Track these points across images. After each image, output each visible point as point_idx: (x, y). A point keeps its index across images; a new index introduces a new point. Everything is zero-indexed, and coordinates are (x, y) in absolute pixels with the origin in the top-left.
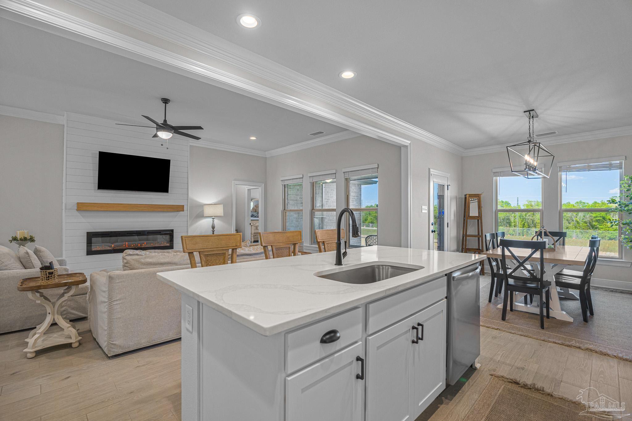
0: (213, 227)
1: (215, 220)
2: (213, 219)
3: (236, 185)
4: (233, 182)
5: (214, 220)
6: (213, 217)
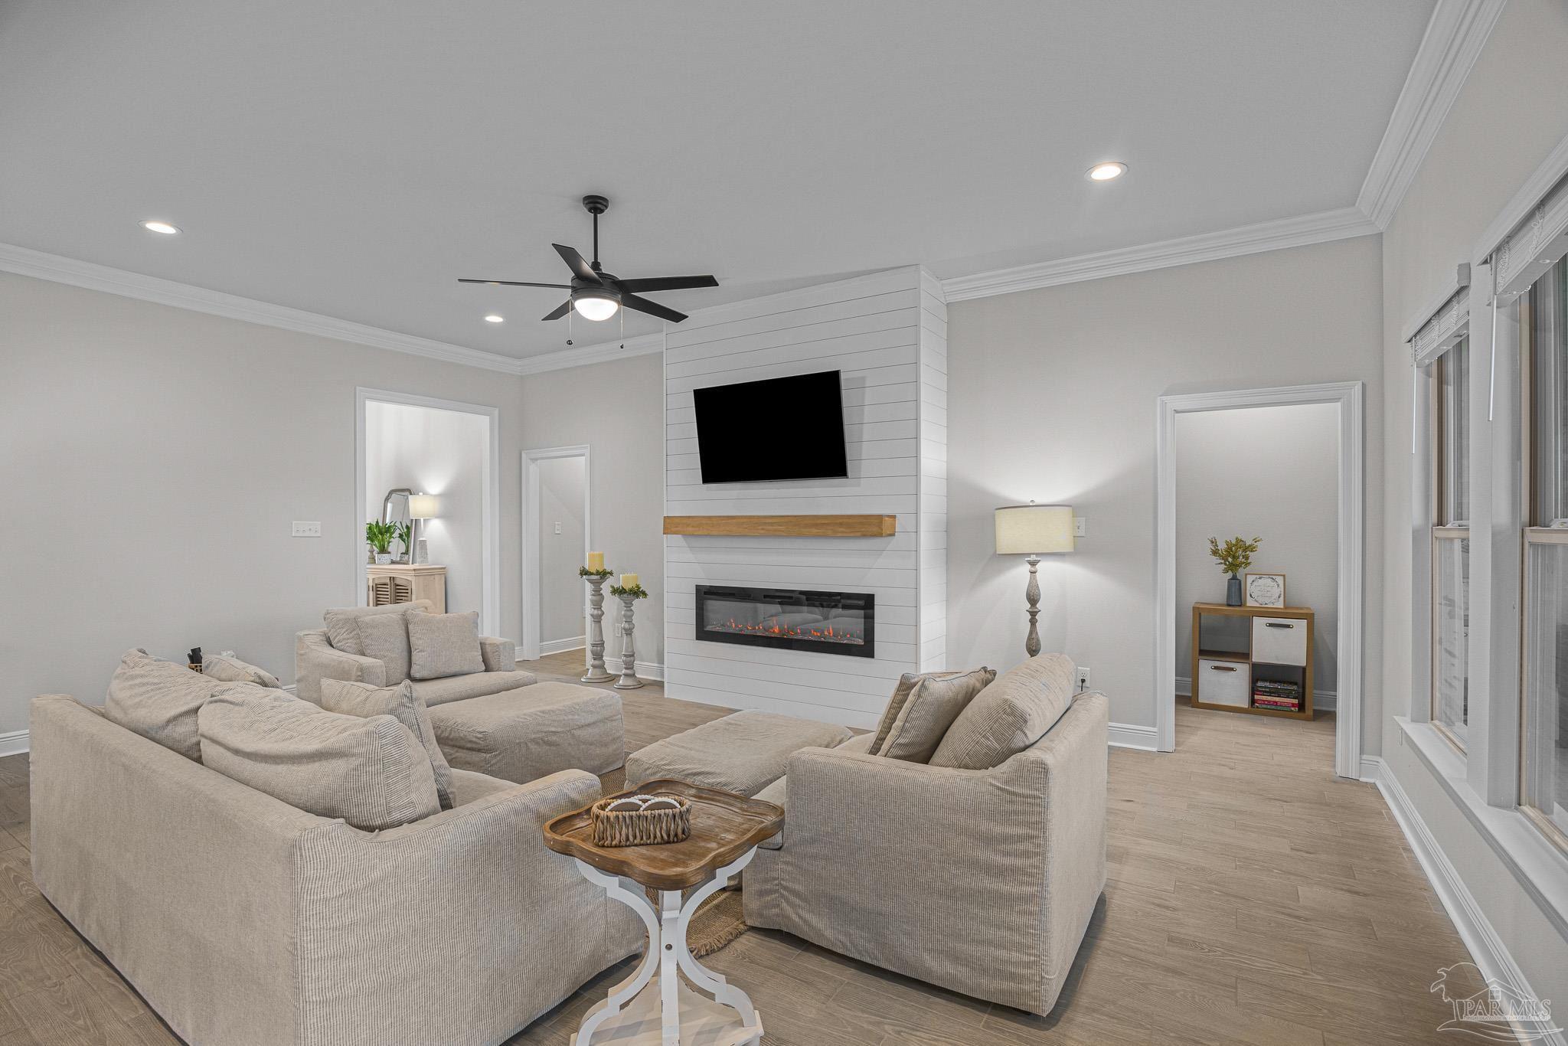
0: (1033, 599)
1: (1038, 566)
2: (1033, 564)
3: (1177, 412)
4: (1159, 402)
5: (1033, 569)
6: (1033, 558)
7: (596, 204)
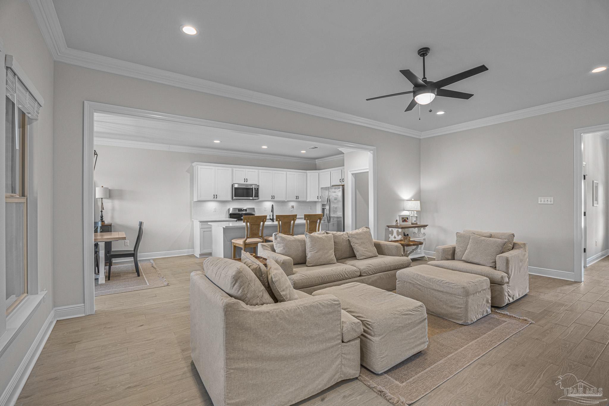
7: (424, 52)
